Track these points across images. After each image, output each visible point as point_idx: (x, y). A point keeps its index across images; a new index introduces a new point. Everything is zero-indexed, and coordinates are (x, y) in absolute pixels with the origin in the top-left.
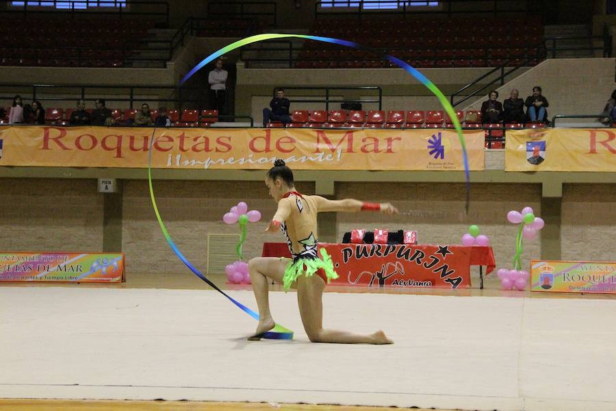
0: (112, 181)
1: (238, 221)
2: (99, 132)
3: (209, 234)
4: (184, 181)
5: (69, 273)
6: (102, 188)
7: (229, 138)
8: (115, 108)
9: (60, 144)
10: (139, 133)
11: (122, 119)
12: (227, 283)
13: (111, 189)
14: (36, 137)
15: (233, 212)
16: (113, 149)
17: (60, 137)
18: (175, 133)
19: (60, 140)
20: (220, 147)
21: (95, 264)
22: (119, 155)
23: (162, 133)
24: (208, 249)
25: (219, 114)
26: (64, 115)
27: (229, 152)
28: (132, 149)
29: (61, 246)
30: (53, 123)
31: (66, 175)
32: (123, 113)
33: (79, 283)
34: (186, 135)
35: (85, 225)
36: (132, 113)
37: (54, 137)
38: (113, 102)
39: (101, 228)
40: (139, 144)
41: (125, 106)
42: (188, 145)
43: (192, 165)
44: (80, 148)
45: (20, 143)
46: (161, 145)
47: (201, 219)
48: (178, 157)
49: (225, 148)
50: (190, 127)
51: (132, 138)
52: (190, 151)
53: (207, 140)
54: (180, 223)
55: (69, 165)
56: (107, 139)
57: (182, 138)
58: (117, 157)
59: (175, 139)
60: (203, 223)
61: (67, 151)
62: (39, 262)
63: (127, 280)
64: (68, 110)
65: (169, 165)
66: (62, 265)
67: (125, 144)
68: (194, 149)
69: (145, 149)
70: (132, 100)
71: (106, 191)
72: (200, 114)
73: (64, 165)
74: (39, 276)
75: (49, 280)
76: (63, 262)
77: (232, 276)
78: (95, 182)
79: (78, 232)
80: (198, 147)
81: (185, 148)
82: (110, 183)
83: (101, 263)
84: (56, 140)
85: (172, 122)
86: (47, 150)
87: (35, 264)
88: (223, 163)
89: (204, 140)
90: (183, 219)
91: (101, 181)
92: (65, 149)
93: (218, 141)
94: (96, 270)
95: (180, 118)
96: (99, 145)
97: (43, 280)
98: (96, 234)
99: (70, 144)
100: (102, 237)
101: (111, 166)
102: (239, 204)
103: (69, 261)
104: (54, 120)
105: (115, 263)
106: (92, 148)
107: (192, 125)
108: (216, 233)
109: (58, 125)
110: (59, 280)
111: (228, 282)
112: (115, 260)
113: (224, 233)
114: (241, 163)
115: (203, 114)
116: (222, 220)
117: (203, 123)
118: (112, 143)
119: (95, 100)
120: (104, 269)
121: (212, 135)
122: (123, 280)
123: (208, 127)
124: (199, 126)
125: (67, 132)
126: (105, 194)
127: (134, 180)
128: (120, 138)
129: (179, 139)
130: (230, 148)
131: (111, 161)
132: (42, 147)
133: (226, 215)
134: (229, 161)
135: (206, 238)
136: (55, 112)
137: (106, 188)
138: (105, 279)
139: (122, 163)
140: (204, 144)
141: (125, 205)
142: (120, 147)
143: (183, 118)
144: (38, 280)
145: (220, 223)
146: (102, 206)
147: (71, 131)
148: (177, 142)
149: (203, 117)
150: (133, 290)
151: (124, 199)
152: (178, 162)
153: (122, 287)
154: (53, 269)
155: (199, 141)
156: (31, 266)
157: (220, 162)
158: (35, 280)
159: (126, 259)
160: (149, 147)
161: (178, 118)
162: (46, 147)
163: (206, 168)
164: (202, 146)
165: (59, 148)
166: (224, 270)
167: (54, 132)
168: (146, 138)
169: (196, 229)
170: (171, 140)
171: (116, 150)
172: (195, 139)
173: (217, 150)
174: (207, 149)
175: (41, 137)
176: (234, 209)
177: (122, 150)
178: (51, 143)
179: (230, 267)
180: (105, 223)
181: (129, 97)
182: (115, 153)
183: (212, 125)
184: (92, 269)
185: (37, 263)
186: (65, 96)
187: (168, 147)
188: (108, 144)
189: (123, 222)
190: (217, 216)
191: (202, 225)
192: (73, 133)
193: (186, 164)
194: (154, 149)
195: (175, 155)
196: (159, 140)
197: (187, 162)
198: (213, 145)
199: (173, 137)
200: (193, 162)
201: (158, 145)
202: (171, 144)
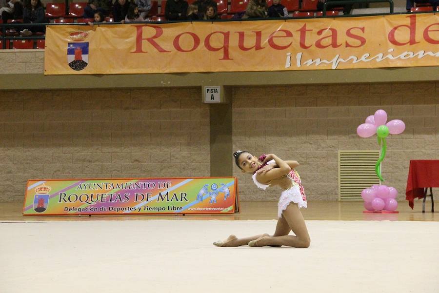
0: (219, 88)
1: (376, 134)
2: (201, 28)
3: (339, 151)
4: (307, 86)
5: (173, 203)
6: (207, 98)
7: (363, 29)
9: (155, 45)
10: (249, 27)
11: (229, 11)
12: (364, 212)
13: (218, 99)
14: (128, 38)
15: (369, 122)
16: (218, 49)
17: (155, 37)
18: (294, 26)
19: (155, 40)
20: (351, 41)
21: (202, 192)
22: (226, 56)
23: (278, 26)
24: (339, 170)
27: (362, 47)
28: (242, 48)
29: (161, 170)
31: (163, 84)
32: (229, 4)
33: (184, 215)
34: (308, 28)
35: (189, 144)
36: (241, 3)
37: (150, 36)
39: (207, 147)
40: (250, 42)
42: (310, 40)
43: (317, 64)
44: (179, 49)
45: (109, 46)
46: (277, 42)
47: (329, 133)
48: (299, 56)
49: (358, 42)
50: (313, 17)
51: (242, 35)
52: (314, 48)
53: (334, 32)
54: (303, 138)
55: (168, 71)
56: (212, 36)
57: (303, 32)
58: (224, 59)
59: (293, 34)
60: (332, 137)
61: (165, 53)
62: (137, 191)
63: (241, 209)
65: (287, 66)
66: (163, 194)
67: (234, 41)
68: (319, 45)
69: (258, 47)
71: (212, 101)
73: (161, 72)
74: (137, 207)
75: (149, 212)
76: (164, 189)
77: (370, 204)
78: (199, 89)
79: (180, 153)
80: (323, 43)
81: (307, 44)
82: (217, 91)
83: (210, 189)
84: (151, 40)
85: (289, 12)
86: (140, 54)
87: (132, 192)
88: (355, 61)
89: (331, 33)
90: (307, 133)
91: (205, 89)
92: (162, 51)
93: (348, 33)
94: (204, 197)
95: (300, 7)
96: (202, 44)
97: (142, 211)
98: (203, 155)
99: (168, 46)
100: (209, 158)
101: (217, 70)
102: (377, 112)
103: (174, 188)
105: (226, 190)
106: (194, 48)
107: (316, 14)
108: (348, 149)
109: (153, 22)
110: (160, 212)
111: (366, 210)
112: (226, 186)
113: (359, 149)
114: (378, 60)
116: (356, 133)
118: (217, 42)
120: (213, 197)
121: (341, 25)
122: (237, 210)
123: (335, 17)
124: (324, 16)
125: (163, 29)
126: (211, 104)
127: (245, 87)
128: (227, 35)
129: (299, 32)
130: (363, 41)
131: (213, 63)
132: (134, 50)
133: (360, 127)
134: (363, 58)
135: (336, 156)
137: (212, 98)
138: (215, 209)
139: (230, 67)
140: (331, 38)
141: (235, 118)
142: (228, 46)
143: (304, 6)
144: (137, 212)
145: (354, 137)
146: (208, 120)
147: (167, 27)
148: (297, 36)
150: (249, 222)
151: (233, 110)
152: (298, 62)
153: (236, 219)
154: (154, 198)
155: (324, 34)
156: (128, 195)
157: (352, 60)
158: (133, 211)
159: (239, 185)
160: (262, 45)
161: (297, 7)
162: (139, 50)
163: (334, 67)
164: (328, 41)
165: (155, 50)
166: (359, 195)
167: (149, 31)
168: (259, 34)
169: (323, 145)
170: (289, 34)
171: (222, 50)
172: (320, 33)
173: (347, 45)
174: (334, 45)
175: (133, 38)
176: (370, 118)
177: (230, 51)
178: (145, 45)
179: (368, 192)
180: (213, 141)
182: (221, 54)
184: (199, 198)
185: (135, 191)
187: (286, 44)
188: (213, 44)
189: (234, 138)
190: (349, 129)
191: (331, 140)
192: (171, 31)
193: (309, 64)
194: (268, 47)
195: (294, 53)
196: (274, 35)
197: (310, 62)
198: (342, 38)
199: (291, 31)
200: (318, 61)
201: (273, 42)
202: (290, 40)
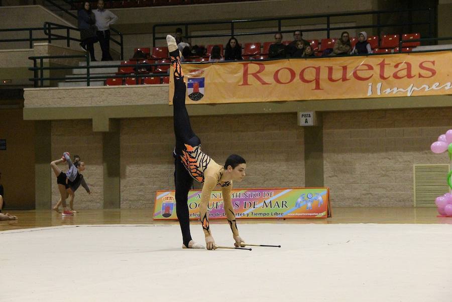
0: (312, 114)
1: (447, 151)
2: (297, 64)
3: (414, 165)
4: (386, 110)
5: (275, 209)
6: (302, 122)
7: (433, 63)
8: (312, 38)
9: (259, 79)
10: (337, 63)
11: (320, 50)
12: (438, 216)
13: (311, 122)
14: (236, 73)
15: (441, 141)
16: (311, 81)
17: (259, 72)
18: (375, 61)
19: (258, 74)
20: (423, 72)
21: (300, 200)
22: (318, 87)
23: (363, 61)
24: (414, 181)
25: (421, 38)
26: (262, 49)
27: (432, 78)
28: (331, 79)
29: (265, 181)
30: (251, 58)
31: (266, 111)
32: (320, 43)
33: (284, 219)
34: (386, 62)
35: (287, 160)
36: (330, 43)
37: (254, 72)
38: (310, 33)
39: (303, 163)
40: (337, 75)
41: (323, 35)
42: (389, 72)
43: (394, 93)
44: (278, 81)
45: (220, 80)
46: (360, 74)
47: (405, 150)
48: (379, 85)
49: (430, 73)
50: (391, 53)
51: (330, 69)
52: (391, 79)
53: (409, 66)
54: (383, 154)
55: (269, 100)
56: (306, 70)
57: (382, 65)
58: (316, 89)
59: (374, 67)
60: (408, 153)
61: (267, 85)
62: (246, 199)
63: (332, 215)
64: (266, 44)
65: (369, 94)
66: (267, 202)
67: (324, 75)
68: (396, 76)
69: (344, 79)
70: (328, 29)
71: (306, 124)
72: (400, 39)
73: (263, 101)
74: (246, 213)
75: (255, 217)
76: (268, 199)
77: (443, 209)
78: (295, 115)
79: (280, 167)
80: (400, 74)
81: (385, 76)
82: (310, 116)
83: (306, 198)
84: (255, 75)
85: (372, 49)
86: (246, 86)
87: (241, 200)
88: (427, 89)
89: (406, 66)
90: (386, 150)
91: (300, 114)
92: (264, 83)
93: (421, 66)
94: (301, 205)
95: (379, 44)
96: (297, 77)
97: (250, 216)
98: (298, 169)
99: (269, 79)
100: (304, 172)
101: (310, 99)
102: (448, 132)
103: (276, 197)
104: (251, 55)
105: (320, 198)
106: (291, 80)
107: (393, 51)
108: (421, 163)
109: (256, 60)
110: (265, 217)
111: (439, 215)
112: (319, 195)
113: (431, 163)
114: (447, 88)
115: (403, 39)
116: (429, 149)
117: (404, 48)
118: (310, 75)
119: (294, 31)
120: (309, 205)
121: (414, 60)
122: (329, 215)
123: (409, 52)
124: (400, 52)
125: (265, 66)
126: (305, 127)
127: (333, 112)
128: (318, 70)
129: (379, 66)
130: (434, 73)
131: (307, 93)
132: (242, 83)
133: (433, 144)
134: (434, 87)
135: (411, 169)
136: (253, 47)
137: (306, 122)
138: (311, 214)
139: (320, 95)
140: (406, 70)
141: (325, 139)
142: (319, 78)
143: (383, 44)
144: (246, 217)
145: (426, 153)
146: (302, 140)
147: (269, 66)
148: (377, 69)
149: (404, 42)
150: (340, 225)
151: (324, 131)
152: (379, 91)
153: (328, 222)
154: (259, 205)
155: (400, 67)
156: (238, 203)
157: (424, 88)
158: (242, 216)
159: (330, 193)
160: (348, 77)
161: (377, 44)
162: (245, 83)
163: (409, 94)
164: (404, 73)
165: (259, 83)
166: (433, 202)
167: (253, 67)
168: (345, 68)
169: (400, 160)
170: (370, 68)
171: (314, 82)
172: (396, 66)
173: (420, 76)
174: (409, 76)
175: (240, 74)
176: (443, 137)
177: (321, 82)
178: (251, 79)
179: (441, 199)
180: (307, 158)
181: (325, 26)
182: (313, 85)
183: (414, 50)
184: (297, 204)
185: (244, 200)
186: (264, 30)
187: (368, 76)
188: (307, 77)
189: (325, 155)
190: (424, 146)
191: (407, 156)
192: (272, 67)
193: (388, 92)
194: (353, 78)
195: (375, 83)
196: (358, 69)
197: (388, 90)
198: (415, 70)
199: (372, 65)
200: (395, 89)
201: (357, 75)
202: (371, 72)
